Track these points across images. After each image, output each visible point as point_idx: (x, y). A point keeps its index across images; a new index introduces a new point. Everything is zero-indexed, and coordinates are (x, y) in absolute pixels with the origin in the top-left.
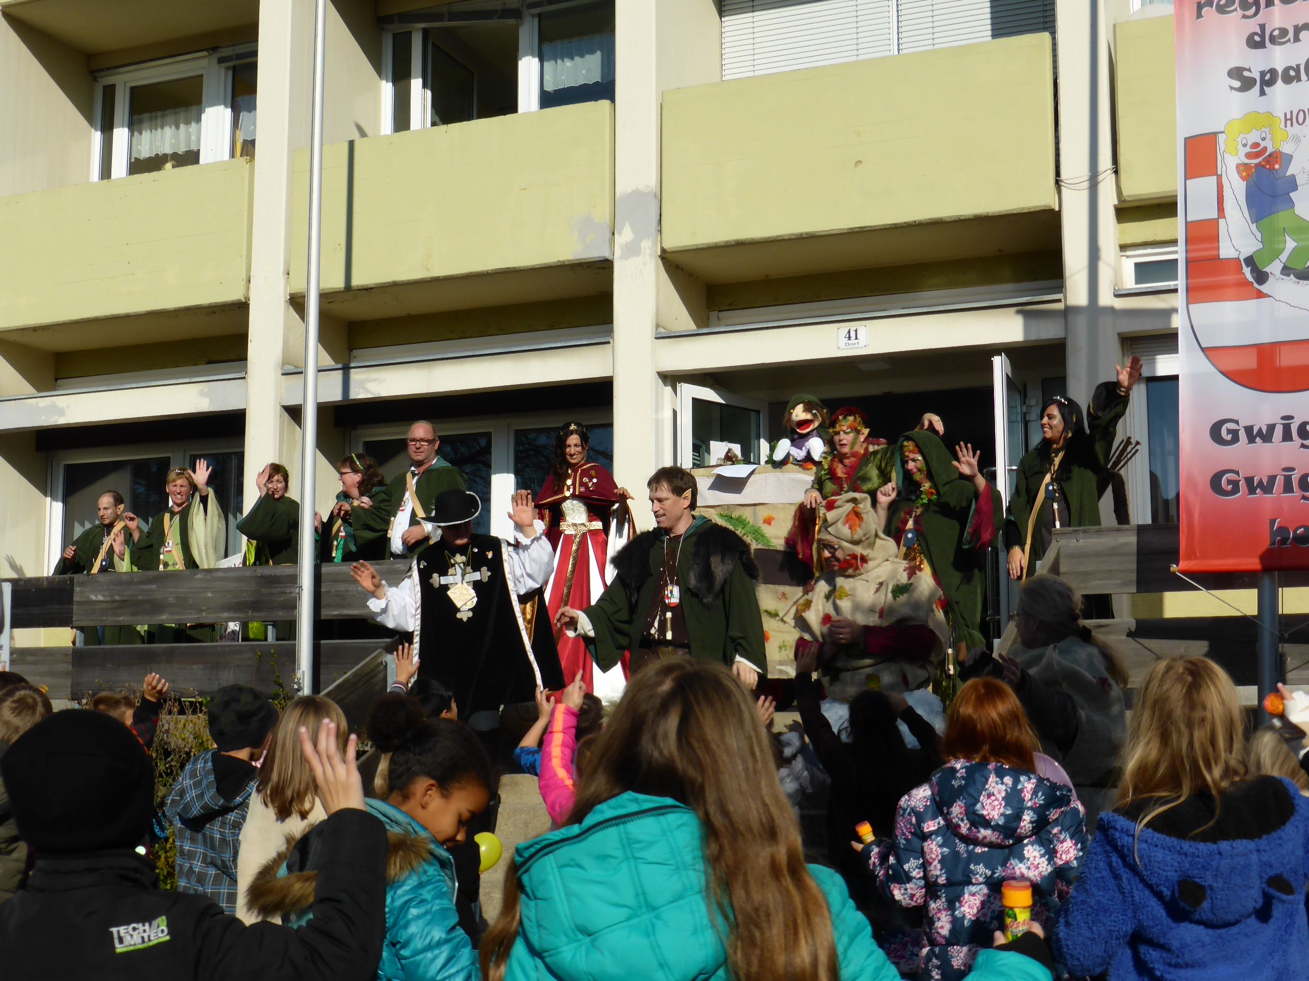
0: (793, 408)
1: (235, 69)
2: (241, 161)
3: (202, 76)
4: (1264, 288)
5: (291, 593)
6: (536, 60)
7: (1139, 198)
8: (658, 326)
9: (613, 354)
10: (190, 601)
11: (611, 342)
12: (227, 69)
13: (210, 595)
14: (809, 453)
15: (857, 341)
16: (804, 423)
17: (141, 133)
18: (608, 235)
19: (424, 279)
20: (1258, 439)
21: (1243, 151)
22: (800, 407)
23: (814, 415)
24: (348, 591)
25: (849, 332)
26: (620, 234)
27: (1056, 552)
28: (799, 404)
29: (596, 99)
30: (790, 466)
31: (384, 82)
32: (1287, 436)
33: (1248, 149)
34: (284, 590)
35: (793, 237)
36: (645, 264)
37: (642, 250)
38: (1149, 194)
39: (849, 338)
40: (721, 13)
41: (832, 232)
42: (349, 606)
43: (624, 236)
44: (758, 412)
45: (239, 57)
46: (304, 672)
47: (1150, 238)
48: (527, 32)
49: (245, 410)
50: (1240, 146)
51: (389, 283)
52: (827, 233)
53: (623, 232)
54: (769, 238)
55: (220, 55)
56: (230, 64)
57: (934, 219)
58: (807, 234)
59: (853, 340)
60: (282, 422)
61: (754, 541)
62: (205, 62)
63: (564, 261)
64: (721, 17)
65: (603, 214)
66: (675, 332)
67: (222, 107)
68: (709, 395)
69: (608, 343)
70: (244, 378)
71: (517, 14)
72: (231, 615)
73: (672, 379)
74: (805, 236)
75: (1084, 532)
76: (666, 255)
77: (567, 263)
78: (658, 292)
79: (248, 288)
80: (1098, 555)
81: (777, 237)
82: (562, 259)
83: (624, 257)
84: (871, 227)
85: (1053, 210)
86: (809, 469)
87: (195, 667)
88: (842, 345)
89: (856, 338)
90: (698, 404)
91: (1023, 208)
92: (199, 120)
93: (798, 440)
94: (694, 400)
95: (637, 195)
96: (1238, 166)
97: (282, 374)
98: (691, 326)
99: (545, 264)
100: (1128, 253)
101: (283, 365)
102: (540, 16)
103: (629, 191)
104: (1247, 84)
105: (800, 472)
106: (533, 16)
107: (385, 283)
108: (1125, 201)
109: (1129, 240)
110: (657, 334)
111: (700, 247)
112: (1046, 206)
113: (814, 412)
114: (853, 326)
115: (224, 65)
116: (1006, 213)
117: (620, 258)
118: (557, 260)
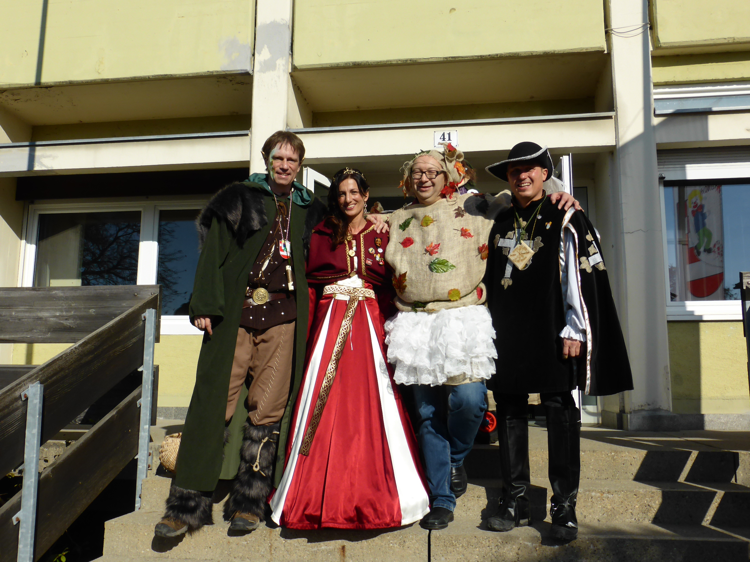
7: (672, 45)
8: (287, 125)
9: (251, 143)
11: (249, 135)
18: (250, 55)
19: (95, 80)
25: (444, 135)
26: (260, 53)
35: (399, 62)
36: (279, 77)
37: (277, 66)
38: (680, 42)
39: (444, 139)
41: (431, 60)
43: (263, 56)
51: (66, 82)
52: (427, 60)
53: (262, 52)
54: (381, 62)
57: (512, 53)
63: (212, 72)
65: (246, 38)
68: (323, 180)
69: (247, 135)
76: (296, 74)
77: (215, 74)
78: (288, 101)
81: (387, 61)
82: (211, 70)
83: (262, 71)
84: (462, 57)
85: (602, 52)
89: (449, 139)
90: (318, 186)
91: (582, 49)
94: (315, 182)
95: (274, 26)
99: (196, 73)
103: (268, 22)
107: (63, 82)
108: (660, 48)
111: (325, 66)
112: (600, 47)
114: (447, 130)
116: (569, 51)
117: (259, 71)
118: (206, 71)
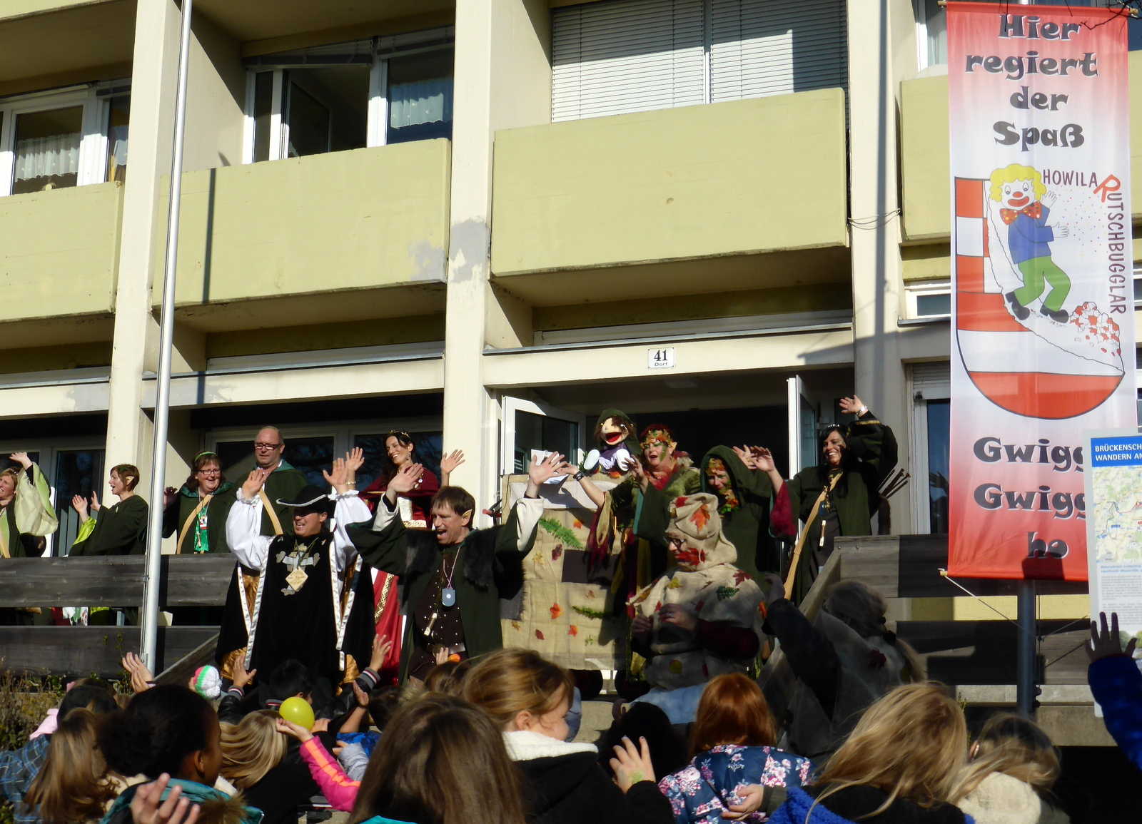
0: (604, 422)
1: (112, 101)
2: (113, 184)
3: (82, 106)
4: (1025, 323)
5: (139, 581)
6: (385, 100)
7: (921, 237)
8: (486, 344)
9: (445, 368)
10: (47, 587)
11: (443, 356)
12: (105, 100)
13: (65, 581)
14: (616, 463)
15: (665, 361)
16: (613, 436)
17: (25, 157)
18: (442, 260)
19: (274, 296)
20: (1018, 458)
21: (1007, 198)
22: (609, 421)
23: (622, 429)
24: (192, 581)
25: (658, 353)
26: (454, 259)
27: (837, 558)
28: (608, 418)
29: (435, 137)
30: (599, 475)
31: (246, 116)
32: (1043, 458)
33: (1011, 197)
34: (134, 578)
35: (609, 266)
36: (475, 287)
37: (473, 274)
38: (930, 234)
39: (659, 359)
40: (552, 62)
41: (644, 263)
42: (193, 595)
43: (457, 262)
44: (576, 424)
45: (116, 90)
46: (147, 655)
47: (931, 274)
48: (377, 75)
49: (108, 411)
50: (1004, 194)
51: (243, 298)
52: (640, 263)
53: (456, 258)
54: (588, 266)
55: (98, 88)
56: (108, 96)
57: (737, 252)
58: (622, 263)
59: (662, 361)
60: (141, 424)
61: (565, 543)
62: (85, 94)
63: (402, 283)
64: (551, 66)
65: (438, 241)
66: (502, 350)
67: (99, 135)
68: (531, 407)
69: (441, 358)
70: (108, 382)
71: (368, 59)
72: (84, 600)
73: (497, 392)
74: (620, 265)
75: (864, 540)
76: (495, 280)
77: (405, 284)
78: (486, 313)
79: (114, 300)
80: (876, 561)
81: (595, 265)
82: (400, 281)
83: (457, 280)
84: (680, 258)
85: (844, 247)
86: (616, 478)
87: (48, 648)
88: (652, 365)
89: (665, 359)
90: (520, 415)
91: (818, 245)
92: (77, 146)
93: (607, 451)
94: (517, 411)
95: (469, 224)
96: (1002, 211)
97: (143, 379)
98: (517, 344)
99: (385, 285)
100: (912, 287)
101: (144, 371)
102: (389, 61)
103: (463, 221)
104: (1011, 139)
105: (608, 481)
106: (383, 61)
107: (240, 299)
108: (909, 240)
109: (912, 276)
110: (484, 351)
111: (526, 273)
112: (837, 243)
113: (622, 425)
114: (662, 347)
115: (103, 97)
116: (802, 248)
117: (452, 281)
118: (395, 282)
